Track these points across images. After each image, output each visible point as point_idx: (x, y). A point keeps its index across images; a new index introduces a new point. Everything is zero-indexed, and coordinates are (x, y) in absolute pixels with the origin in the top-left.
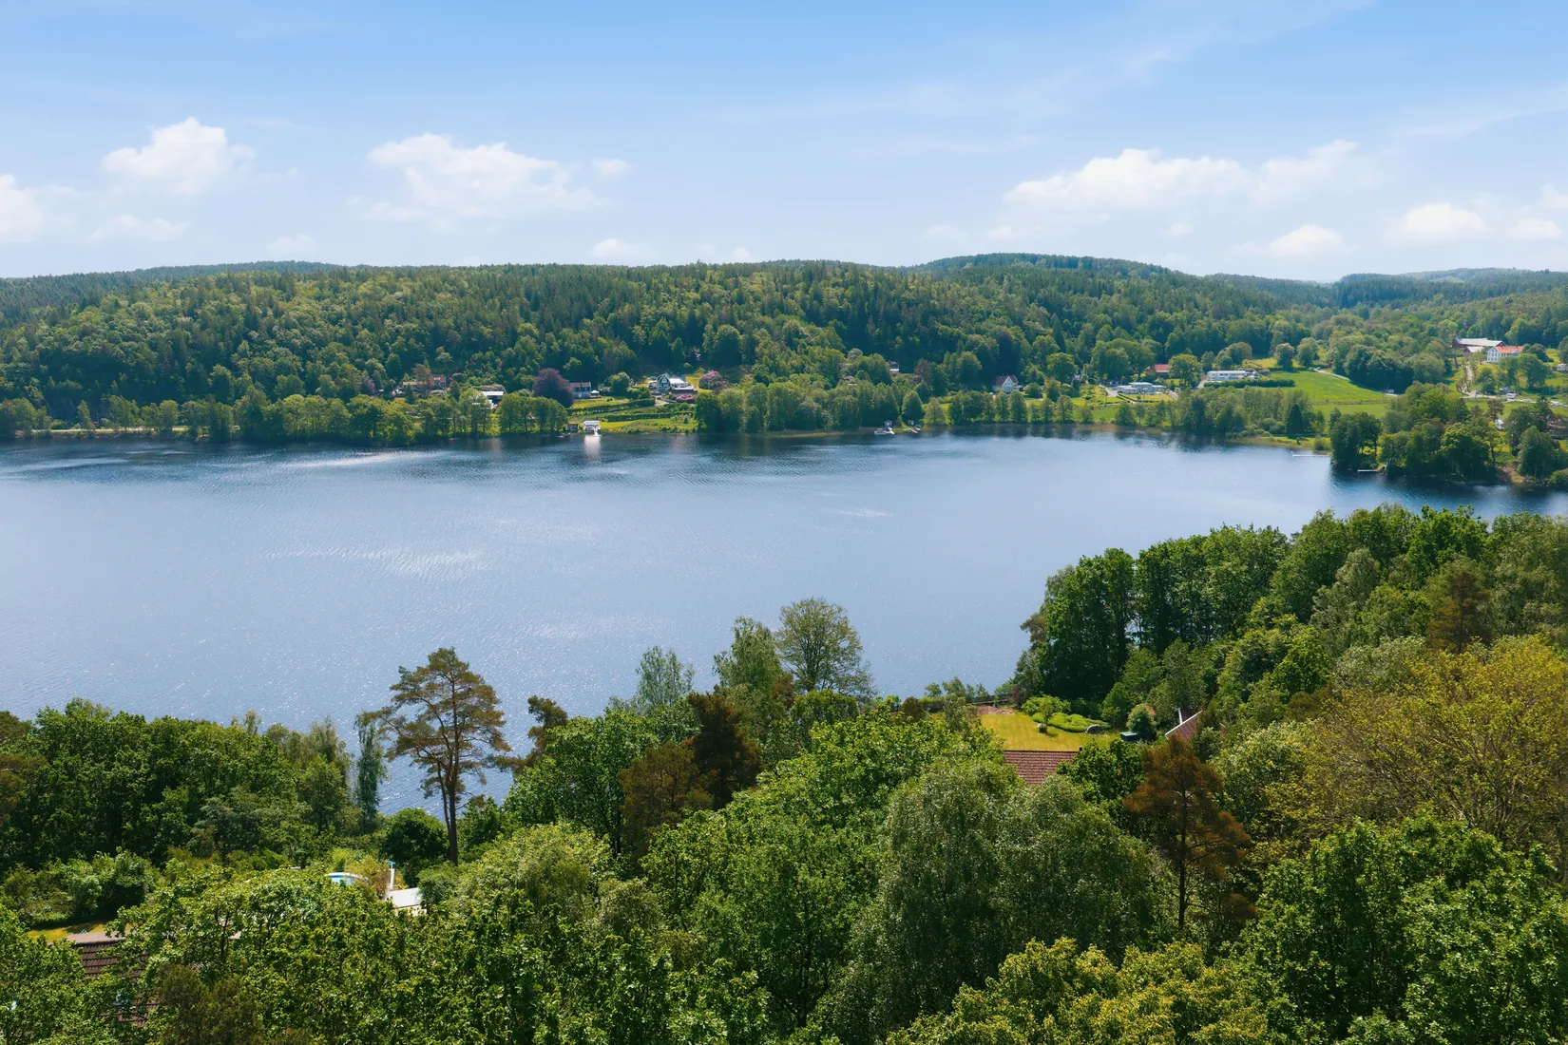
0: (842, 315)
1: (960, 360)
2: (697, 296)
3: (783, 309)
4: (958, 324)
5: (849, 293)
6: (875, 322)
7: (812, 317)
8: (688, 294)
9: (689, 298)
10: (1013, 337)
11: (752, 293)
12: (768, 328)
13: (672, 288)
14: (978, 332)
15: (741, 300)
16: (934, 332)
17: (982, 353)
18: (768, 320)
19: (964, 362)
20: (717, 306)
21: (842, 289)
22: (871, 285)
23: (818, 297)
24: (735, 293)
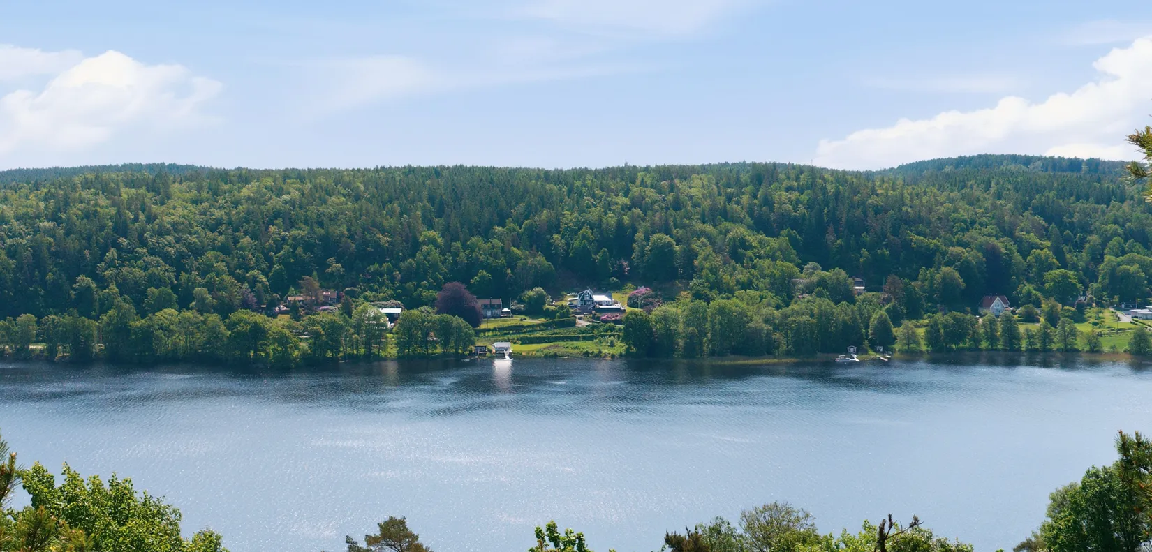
0: (795, 224)
1: (938, 277)
2: (626, 201)
3: (726, 216)
4: (935, 236)
5: (804, 198)
6: (836, 231)
7: (762, 225)
8: (615, 199)
9: (617, 204)
10: (1003, 250)
11: (691, 198)
12: (709, 237)
13: (597, 192)
14: (960, 244)
15: (677, 205)
16: (906, 244)
17: (965, 269)
18: (709, 228)
19: (944, 279)
20: (649, 213)
21: (797, 193)
22: (831, 189)
23: (768, 202)
24: (670, 197)
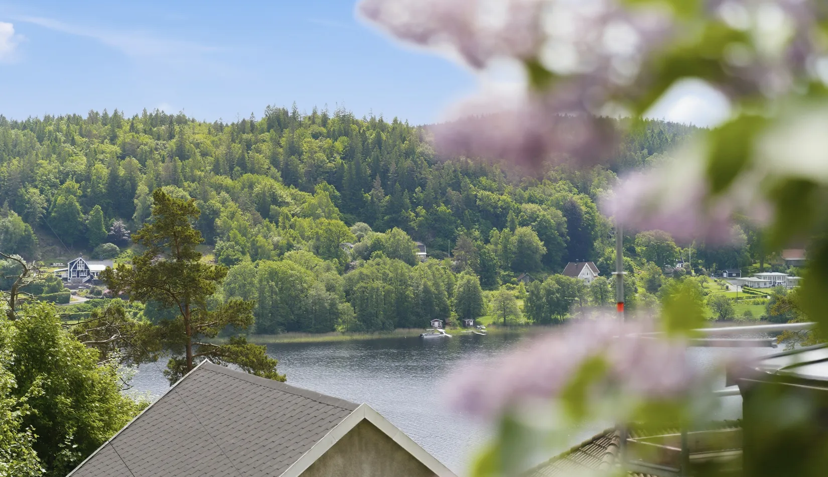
0: (334, 178)
1: (514, 239)
2: (116, 149)
3: (245, 166)
4: (500, 191)
5: (339, 145)
6: (384, 185)
7: (289, 178)
8: (103, 147)
9: (103, 152)
10: (584, 208)
11: (197, 145)
12: (227, 190)
13: (77, 138)
14: (531, 200)
15: (181, 153)
16: (470, 202)
17: (543, 230)
18: (228, 181)
19: (521, 242)
20: (149, 162)
21: (329, 141)
22: (371, 136)
23: (294, 150)
24: (172, 144)
